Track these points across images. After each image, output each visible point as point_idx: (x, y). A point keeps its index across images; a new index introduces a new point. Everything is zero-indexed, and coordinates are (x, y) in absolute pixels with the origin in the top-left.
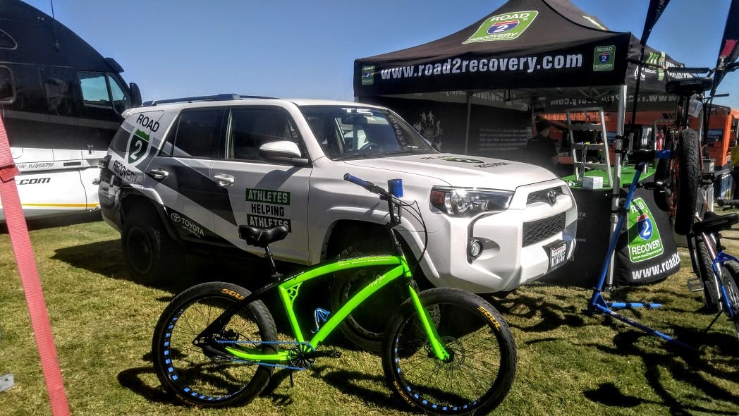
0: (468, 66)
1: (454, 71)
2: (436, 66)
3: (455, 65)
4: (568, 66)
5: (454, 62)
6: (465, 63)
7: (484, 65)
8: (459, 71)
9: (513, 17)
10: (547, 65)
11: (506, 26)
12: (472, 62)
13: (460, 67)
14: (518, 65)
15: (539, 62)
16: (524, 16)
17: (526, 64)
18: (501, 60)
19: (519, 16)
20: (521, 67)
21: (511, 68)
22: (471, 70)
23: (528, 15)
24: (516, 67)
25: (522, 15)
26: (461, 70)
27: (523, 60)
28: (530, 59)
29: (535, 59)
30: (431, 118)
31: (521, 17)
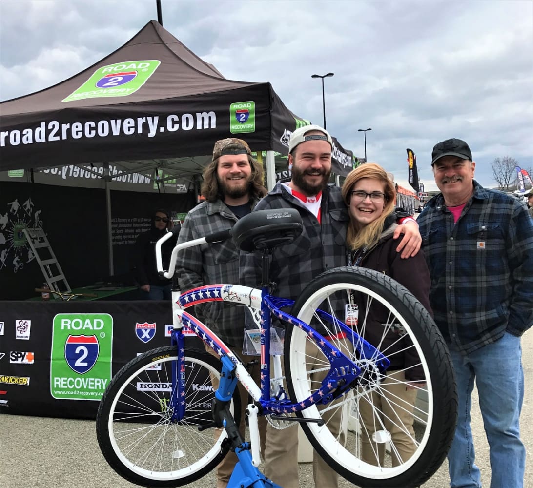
0: (69, 131)
1: (51, 138)
2: (25, 132)
3: (51, 130)
4: (199, 127)
5: (50, 127)
6: (65, 127)
7: (91, 129)
8: (58, 138)
9: (129, 67)
10: (173, 127)
11: (120, 79)
12: (74, 125)
13: (59, 133)
14: (136, 127)
15: (162, 123)
16: (143, 66)
17: (146, 126)
18: (113, 122)
19: (137, 66)
20: (140, 131)
21: (126, 132)
22: (74, 136)
23: (148, 65)
24: (132, 131)
25: (141, 64)
26: (61, 137)
27: (141, 121)
28: (150, 119)
29: (156, 119)
30: (28, 207)
31: (139, 67)
